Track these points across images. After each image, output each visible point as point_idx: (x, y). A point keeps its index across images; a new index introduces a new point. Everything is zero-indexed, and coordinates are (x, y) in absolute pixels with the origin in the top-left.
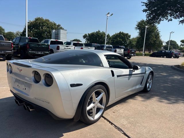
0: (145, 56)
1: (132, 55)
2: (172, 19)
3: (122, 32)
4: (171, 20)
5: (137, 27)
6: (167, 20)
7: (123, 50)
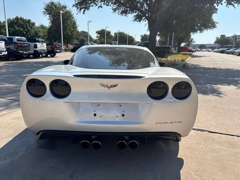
0: (65, 51)
1: (58, 51)
2: (102, 5)
3: (21, 18)
4: (101, 7)
5: (45, 11)
6: (97, 7)
7: (45, 45)
